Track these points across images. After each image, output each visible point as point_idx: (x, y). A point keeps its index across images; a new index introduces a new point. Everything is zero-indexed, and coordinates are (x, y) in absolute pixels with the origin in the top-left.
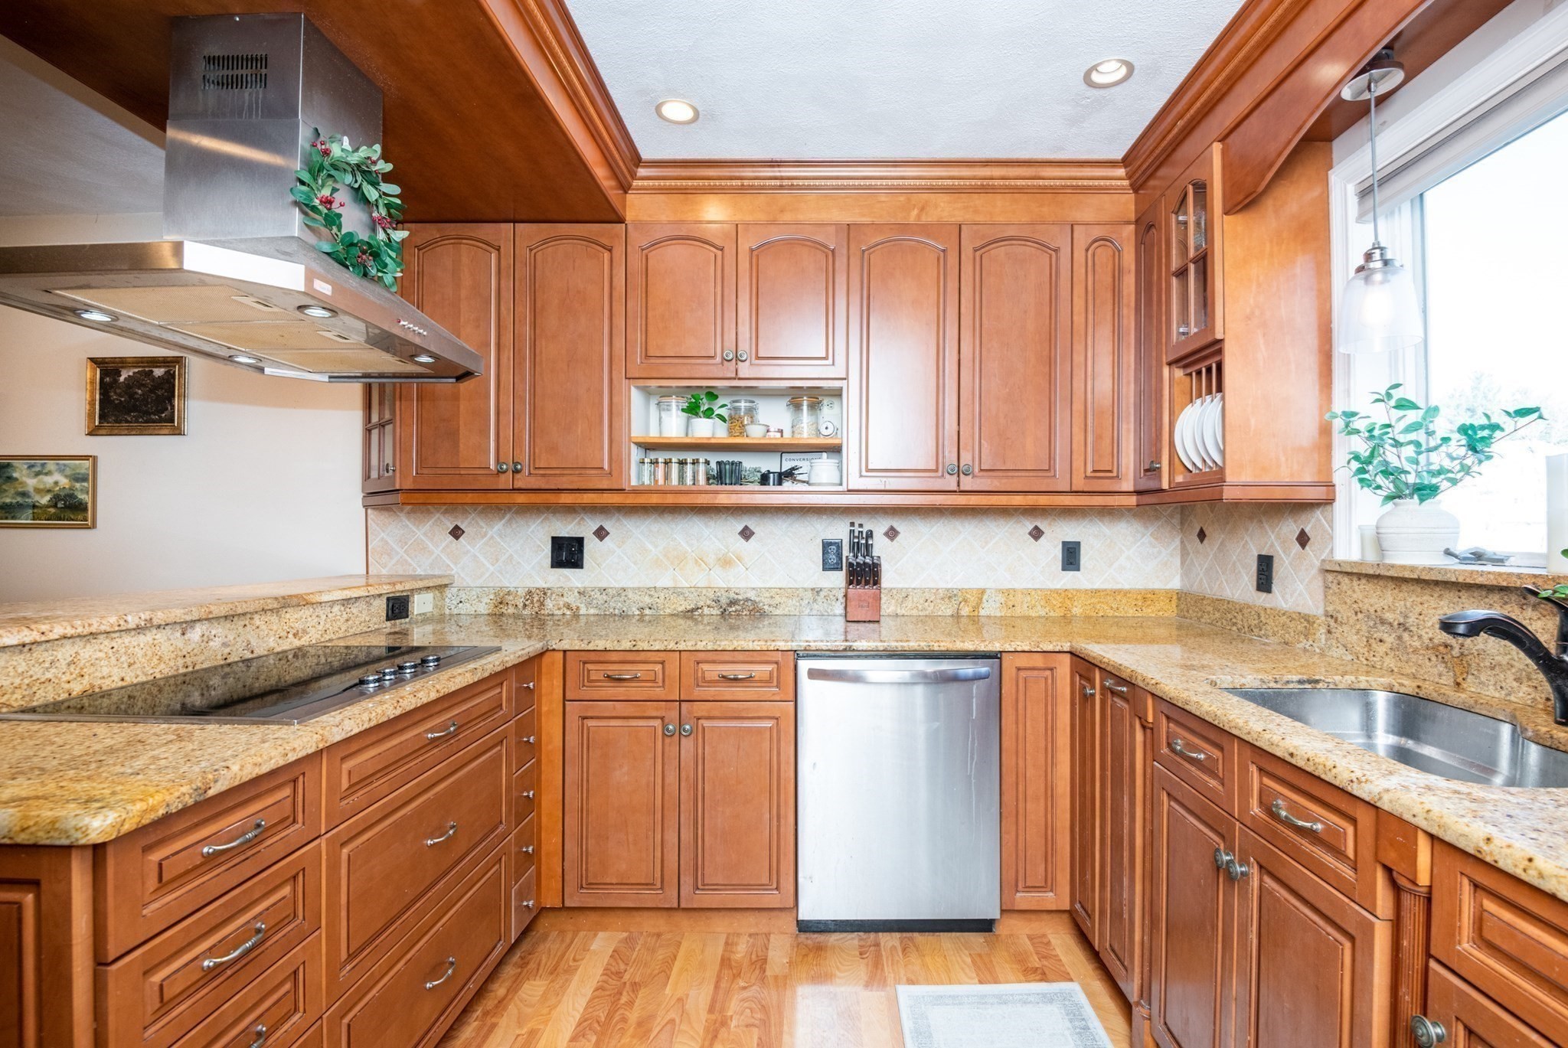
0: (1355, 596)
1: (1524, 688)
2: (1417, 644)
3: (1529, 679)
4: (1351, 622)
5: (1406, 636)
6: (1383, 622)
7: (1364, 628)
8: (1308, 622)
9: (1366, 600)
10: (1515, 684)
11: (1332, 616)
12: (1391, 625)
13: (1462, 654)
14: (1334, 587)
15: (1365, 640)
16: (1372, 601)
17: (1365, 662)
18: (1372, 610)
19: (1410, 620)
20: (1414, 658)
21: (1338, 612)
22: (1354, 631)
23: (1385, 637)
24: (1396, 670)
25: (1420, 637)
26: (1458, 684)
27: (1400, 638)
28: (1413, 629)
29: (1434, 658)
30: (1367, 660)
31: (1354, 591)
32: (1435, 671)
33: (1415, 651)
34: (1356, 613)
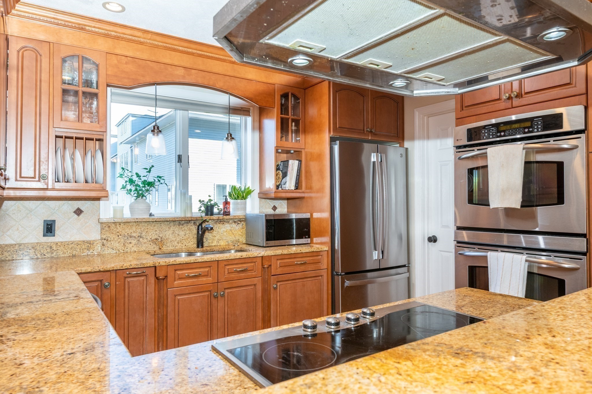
0: (118, 230)
1: (180, 244)
2: (146, 241)
3: (181, 242)
4: (115, 239)
5: (141, 239)
6: (131, 237)
7: (122, 240)
8: (90, 244)
9: (123, 231)
10: (177, 244)
11: (105, 239)
12: (135, 237)
13: (162, 240)
14: (107, 229)
15: (123, 244)
16: (126, 231)
17: (123, 252)
18: (126, 234)
19: (143, 234)
20: (144, 245)
21: (109, 237)
22: (117, 242)
23: (132, 241)
24: (137, 251)
25: (147, 239)
26: (160, 249)
27: (139, 240)
28: (145, 237)
29: (152, 244)
30: (123, 250)
31: (117, 229)
32: (153, 247)
33: (145, 243)
34: (118, 236)
